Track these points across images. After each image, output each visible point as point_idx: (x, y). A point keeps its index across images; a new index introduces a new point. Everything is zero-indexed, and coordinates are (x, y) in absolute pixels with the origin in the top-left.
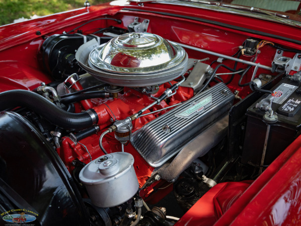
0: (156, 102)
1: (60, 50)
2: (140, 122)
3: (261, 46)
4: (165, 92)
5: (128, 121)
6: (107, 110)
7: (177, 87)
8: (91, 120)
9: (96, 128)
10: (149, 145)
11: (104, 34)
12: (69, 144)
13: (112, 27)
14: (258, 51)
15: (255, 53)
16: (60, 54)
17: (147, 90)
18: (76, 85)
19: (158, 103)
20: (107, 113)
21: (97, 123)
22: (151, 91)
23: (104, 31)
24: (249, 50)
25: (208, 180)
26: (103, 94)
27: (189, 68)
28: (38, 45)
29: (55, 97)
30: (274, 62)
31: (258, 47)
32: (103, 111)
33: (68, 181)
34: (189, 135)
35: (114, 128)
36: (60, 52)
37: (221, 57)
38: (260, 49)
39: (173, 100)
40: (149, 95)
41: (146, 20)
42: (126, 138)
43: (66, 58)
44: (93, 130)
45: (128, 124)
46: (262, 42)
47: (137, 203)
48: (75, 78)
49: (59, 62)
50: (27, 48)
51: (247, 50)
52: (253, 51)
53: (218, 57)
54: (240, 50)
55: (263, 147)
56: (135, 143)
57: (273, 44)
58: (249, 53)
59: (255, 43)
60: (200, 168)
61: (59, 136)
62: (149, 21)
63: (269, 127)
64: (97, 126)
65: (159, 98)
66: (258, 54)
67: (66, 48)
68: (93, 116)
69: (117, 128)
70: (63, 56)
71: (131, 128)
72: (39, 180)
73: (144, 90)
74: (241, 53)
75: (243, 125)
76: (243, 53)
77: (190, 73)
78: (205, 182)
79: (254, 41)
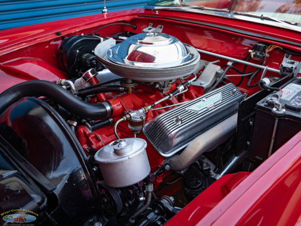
0: (169, 96)
1: (79, 50)
2: (152, 115)
3: (270, 50)
4: (178, 87)
5: (141, 111)
6: (121, 103)
7: (188, 84)
8: (107, 111)
9: (110, 120)
10: (161, 135)
11: (120, 37)
12: (85, 132)
13: (127, 32)
14: (267, 55)
15: (264, 57)
16: (79, 53)
17: (160, 86)
18: (93, 79)
19: (170, 97)
20: (121, 106)
21: (111, 114)
22: (164, 87)
23: (120, 35)
24: (258, 54)
25: (216, 175)
26: (118, 89)
27: (200, 69)
28: (58, 45)
29: (73, 89)
30: (282, 65)
31: (267, 51)
32: (118, 104)
33: (83, 161)
34: (199, 129)
35: (128, 116)
36: (78, 51)
37: (231, 60)
38: (268, 53)
39: (184, 98)
40: (162, 91)
41: (160, 26)
42: (139, 128)
43: (84, 57)
44: (107, 121)
45: (142, 114)
46: (271, 47)
47: (148, 187)
48: (93, 72)
49: (77, 61)
50: (47, 47)
51: (256, 53)
52: (263, 55)
53: (228, 60)
54: (249, 54)
55: (271, 140)
56: (146, 133)
57: (282, 49)
58: (258, 57)
59: (265, 47)
60: (208, 165)
61: (75, 125)
62: (163, 26)
63: (277, 121)
64: (111, 118)
65: (172, 93)
66: (267, 57)
67: (84, 47)
68: (108, 108)
69: (131, 117)
70: (80, 55)
71: (144, 118)
72: (57, 158)
73: (157, 86)
74: (251, 56)
75: (251, 121)
76: (252, 56)
77: (201, 74)
78: (213, 177)
79: (264, 45)
